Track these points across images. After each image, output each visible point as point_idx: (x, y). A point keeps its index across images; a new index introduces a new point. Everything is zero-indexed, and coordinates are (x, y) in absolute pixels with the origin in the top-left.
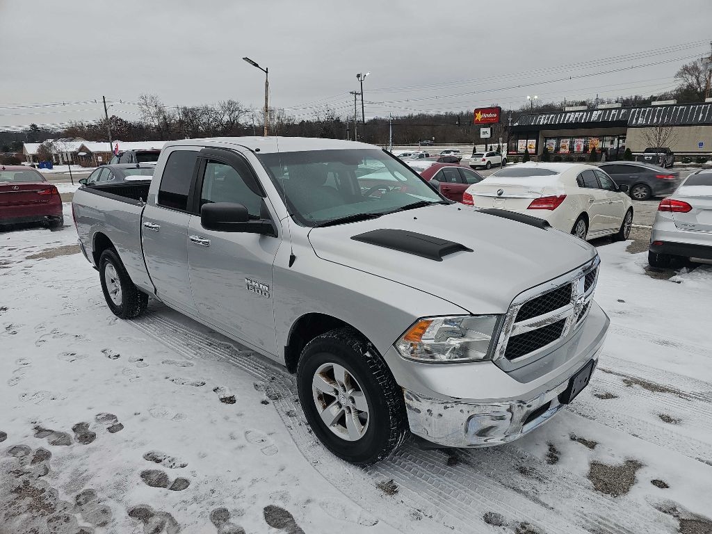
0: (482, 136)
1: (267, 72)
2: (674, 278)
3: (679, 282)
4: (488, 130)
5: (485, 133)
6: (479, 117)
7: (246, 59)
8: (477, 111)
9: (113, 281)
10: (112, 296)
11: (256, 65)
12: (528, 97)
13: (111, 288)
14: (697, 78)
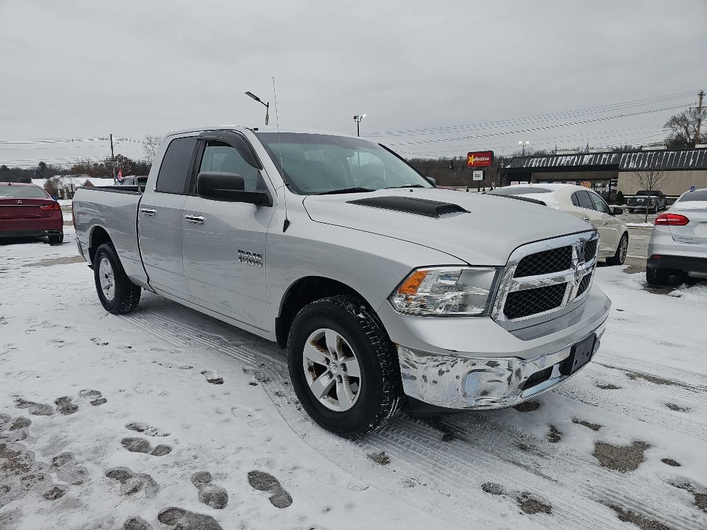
0: (475, 179)
1: (268, 106)
2: (673, 293)
3: (679, 296)
4: (481, 173)
5: (478, 176)
6: (472, 160)
7: (249, 93)
8: (470, 154)
9: (107, 277)
10: (105, 292)
11: (257, 99)
12: (520, 142)
13: (104, 283)
14: (686, 128)
